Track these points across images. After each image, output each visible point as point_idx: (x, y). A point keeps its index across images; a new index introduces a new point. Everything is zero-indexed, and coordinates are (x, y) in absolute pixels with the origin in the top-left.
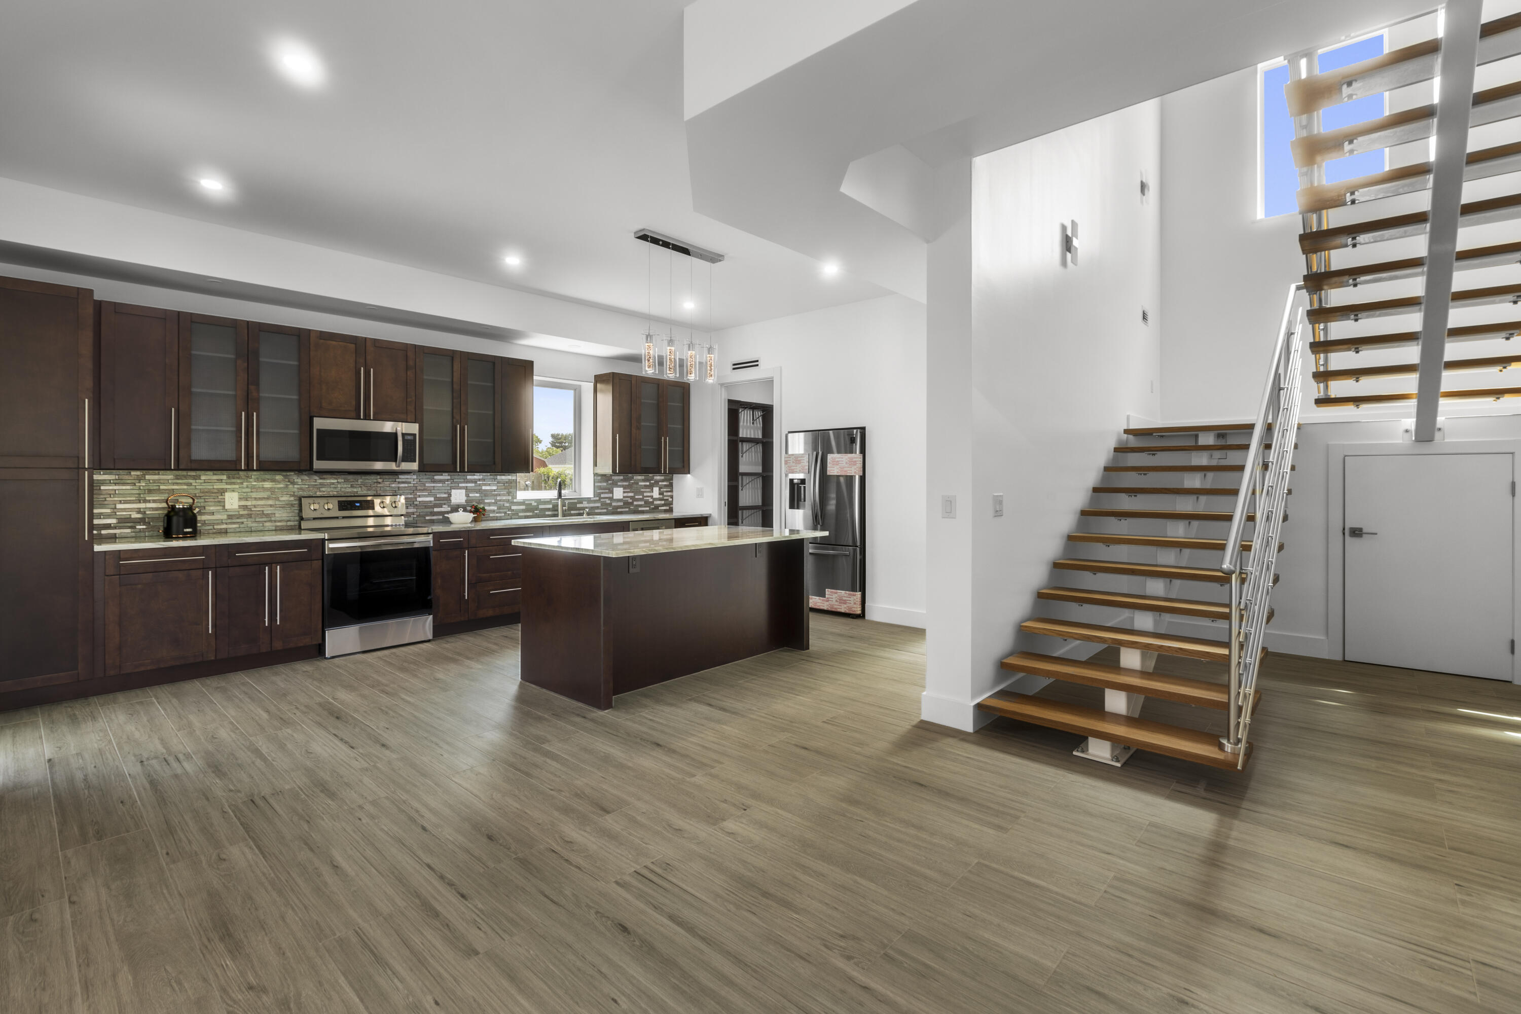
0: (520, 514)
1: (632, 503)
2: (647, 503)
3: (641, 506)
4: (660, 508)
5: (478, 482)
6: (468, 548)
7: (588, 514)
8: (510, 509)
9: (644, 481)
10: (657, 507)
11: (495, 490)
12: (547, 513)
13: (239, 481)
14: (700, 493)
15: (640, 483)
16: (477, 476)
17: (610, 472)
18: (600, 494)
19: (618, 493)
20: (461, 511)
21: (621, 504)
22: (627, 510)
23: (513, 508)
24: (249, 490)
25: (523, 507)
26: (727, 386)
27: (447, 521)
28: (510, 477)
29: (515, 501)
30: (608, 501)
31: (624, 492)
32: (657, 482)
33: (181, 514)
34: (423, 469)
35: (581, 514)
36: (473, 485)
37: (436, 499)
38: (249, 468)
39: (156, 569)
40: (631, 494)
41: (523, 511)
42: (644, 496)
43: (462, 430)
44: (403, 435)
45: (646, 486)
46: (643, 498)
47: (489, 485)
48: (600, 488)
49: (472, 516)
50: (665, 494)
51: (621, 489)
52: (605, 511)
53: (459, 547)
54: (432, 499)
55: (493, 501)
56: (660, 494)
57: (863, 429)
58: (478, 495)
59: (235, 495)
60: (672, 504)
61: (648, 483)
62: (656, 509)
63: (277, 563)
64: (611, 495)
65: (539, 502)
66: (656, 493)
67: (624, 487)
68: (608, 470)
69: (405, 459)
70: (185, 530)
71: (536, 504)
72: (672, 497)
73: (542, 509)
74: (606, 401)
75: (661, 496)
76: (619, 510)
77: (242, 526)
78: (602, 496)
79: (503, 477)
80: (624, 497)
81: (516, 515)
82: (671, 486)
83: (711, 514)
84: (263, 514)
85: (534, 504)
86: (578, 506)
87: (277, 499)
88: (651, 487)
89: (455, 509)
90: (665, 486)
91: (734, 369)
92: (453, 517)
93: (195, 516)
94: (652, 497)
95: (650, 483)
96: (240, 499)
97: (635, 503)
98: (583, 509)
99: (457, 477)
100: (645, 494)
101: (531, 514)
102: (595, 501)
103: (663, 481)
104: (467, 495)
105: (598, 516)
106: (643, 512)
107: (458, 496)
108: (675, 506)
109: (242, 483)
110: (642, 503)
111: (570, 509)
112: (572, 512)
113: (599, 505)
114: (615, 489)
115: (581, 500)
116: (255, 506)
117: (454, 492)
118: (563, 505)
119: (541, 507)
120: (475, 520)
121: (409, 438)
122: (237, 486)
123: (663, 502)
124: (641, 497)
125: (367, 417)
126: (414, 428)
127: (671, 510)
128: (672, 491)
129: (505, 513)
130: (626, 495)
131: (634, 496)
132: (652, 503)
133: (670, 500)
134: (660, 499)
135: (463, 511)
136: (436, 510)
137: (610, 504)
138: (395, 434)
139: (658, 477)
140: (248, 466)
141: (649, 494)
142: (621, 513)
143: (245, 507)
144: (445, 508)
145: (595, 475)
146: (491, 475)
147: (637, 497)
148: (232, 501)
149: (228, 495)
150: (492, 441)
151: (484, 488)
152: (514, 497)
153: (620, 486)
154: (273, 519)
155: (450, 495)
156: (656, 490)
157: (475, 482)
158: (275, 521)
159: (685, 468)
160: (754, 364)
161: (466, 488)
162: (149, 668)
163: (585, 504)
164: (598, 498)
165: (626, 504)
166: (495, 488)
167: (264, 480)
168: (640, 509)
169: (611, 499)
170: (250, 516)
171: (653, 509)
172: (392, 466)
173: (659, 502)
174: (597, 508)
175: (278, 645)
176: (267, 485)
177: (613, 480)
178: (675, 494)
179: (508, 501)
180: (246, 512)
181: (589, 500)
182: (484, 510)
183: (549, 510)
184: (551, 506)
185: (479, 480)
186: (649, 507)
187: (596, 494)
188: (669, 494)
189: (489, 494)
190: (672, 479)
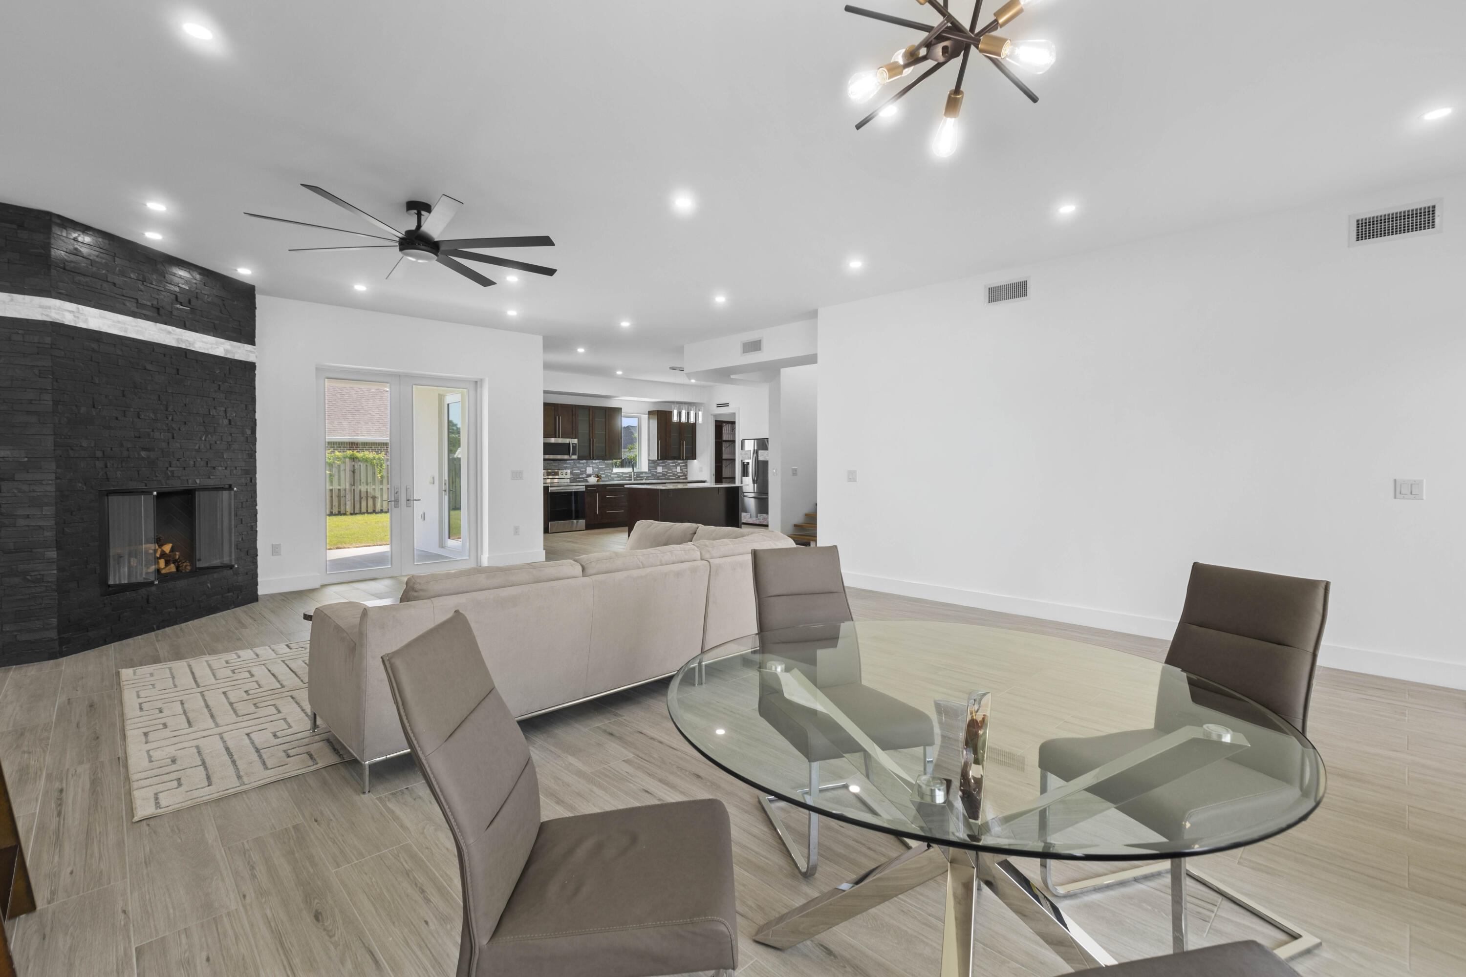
0: (615, 479)
1: (666, 475)
2: (674, 474)
4: (682, 481)
5: (599, 464)
6: (598, 492)
7: (646, 480)
9: (672, 463)
10: (679, 477)
11: (604, 468)
12: (627, 479)
14: (701, 470)
15: (671, 465)
16: (597, 461)
17: (656, 459)
18: (651, 470)
19: (660, 469)
21: (661, 475)
22: (664, 478)
23: (612, 476)
25: (616, 476)
26: (715, 416)
27: (587, 481)
28: (610, 462)
30: (655, 473)
32: (679, 464)
34: (580, 458)
35: (643, 480)
36: (597, 465)
37: (581, 471)
40: (666, 470)
41: (616, 477)
43: (593, 441)
44: (572, 444)
45: (673, 466)
46: (672, 472)
47: (602, 465)
48: (651, 467)
49: (597, 479)
50: (683, 472)
51: (661, 468)
52: (653, 478)
53: (594, 492)
54: (579, 471)
55: (605, 472)
56: (681, 470)
58: (598, 469)
60: (687, 478)
62: (680, 481)
65: (624, 474)
67: (663, 466)
68: (655, 458)
69: (573, 454)
72: (687, 472)
73: (624, 477)
74: (654, 424)
76: (660, 482)
78: (652, 471)
79: (608, 462)
80: (663, 473)
81: (613, 479)
82: (686, 466)
83: (706, 479)
85: (621, 474)
86: (641, 475)
88: (676, 466)
89: (590, 476)
90: (683, 467)
91: (718, 407)
92: (589, 479)
94: (676, 471)
95: (675, 464)
97: (668, 474)
98: (643, 477)
99: (590, 461)
100: (673, 470)
101: (619, 479)
102: (648, 473)
103: (682, 463)
104: (593, 470)
106: (672, 479)
107: (589, 470)
108: (688, 480)
110: (671, 474)
111: (637, 477)
112: (638, 478)
113: (650, 475)
114: (658, 468)
115: (642, 473)
117: (588, 468)
118: (634, 475)
119: (624, 476)
120: (598, 481)
121: (574, 445)
123: (682, 474)
125: (559, 437)
126: (575, 441)
127: (687, 482)
128: (687, 469)
129: (610, 478)
130: (663, 470)
131: (668, 470)
132: (677, 475)
133: (686, 475)
134: (681, 473)
135: (593, 477)
136: (581, 476)
137: (656, 475)
138: (569, 444)
139: (680, 461)
141: (675, 470)
142: (661, 479)
144: (584, 476)
145: (649, 460)
146: (604, 461)
150: (604, 445)
151: (600, 466)
152: (612, 471)
153: (661, 466)
155: (586, 470)
156: (679, 468)
157: (597, 463)
159: (693, 456)
160: (726, 405)
161: (592, 467)
163: (644, 475)
164: (650, 472)
165: (664, 475)
166: (604, 466)
168: (671, 477)
169: (656, 472)
171: (677, 477)
172: (566, 457)
173: (680, 474)
174: (650, 476)
177: (657, 462)
179: (609, 473)
181: (645, 473)
182: (601, 476)
183: (627, 477)
184: (628, 475)
187: (649, 470)
188: (686, 470)
189: (601, 469)
190: (687, 462)
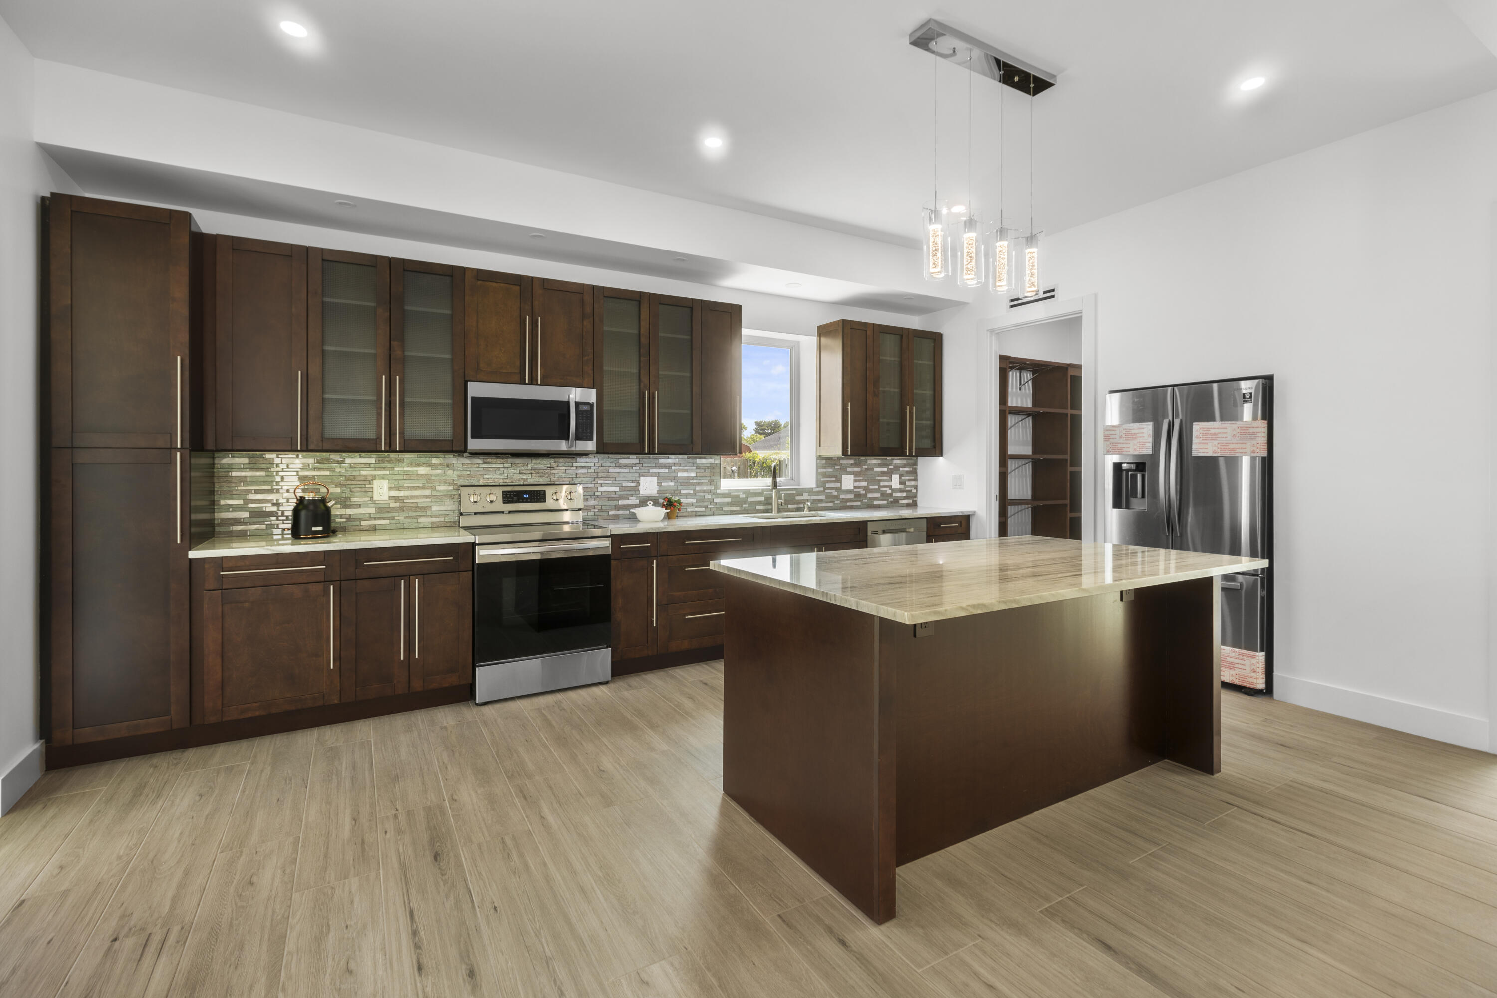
0: (725, 509)
1: (865, 495)
2: (884, 495)
3: (876, 499)
4: (900, 502)
5: (673, 467)
6: (657, 557)
7: (810, 509)
8: (712, 502)
9: (880, 465)
10: (897, 500)
11: (693, 478)
12: (758, 508)
13: (389, 465)
14: (958, 483)
15: (876, 469)
16: (672, 459)
17: (840, 453)
18: (825, 482)
19: (848, 482)
20: (650, 506)
21: (852, 496)
22: (859, 504)
23: (717, 500)
24: (401, 477)
25: (728, 500)
26: (998, 334)
27: (633, 518)
28: (712, 461)
29: (718, 491)
30: (835, 493)
31: (855, 481)
32: (897, 467)
33: (311, 507)
34: (603, 449)
35: (803, 509)
36: (667, 470)
37: (622, 489)
38: (391, 449)
39: (266, 582)
40: (864, 484)
41: (728, 505)
42: (880, 486)
43: (651, 400)
44: (577, 404)
45: (883, 473)
46: (879, 489)
47: (686, 471)
48: (825, 475)
49: (663, 511)
50: (907, 483)
51: (851, 477)
52: (831, 505)
53: (644, 555)
54: (617, 489)
55: (691, 492)
56: (901, 483)
57: (1270, 379)
58: (672, 484)
59: (385, 484)
60: (916, 496)
61: (885, 469)
62: (895, 503)
63: (416, 575)
64: (838, 485)
65: (749, 493)
66: (895, 482)
67: (856, 474)
68: (836, 450)
69: (578, 437)
70: (314, 529)
71: (744, 496)
72: (916, 487)
73: (751, 503)
74: (834, 362)
75: (902, 486)
76: (848, 504)
77: (393, 522)
78: (828, 485)
79: (704, 461)
80: (855, 487)
81: (719, 511)
82: (915, 472)
83: (974, 512)
84: (417, 508)
85: (742, 496)
86: (798, 498)
87: (433, 488)
88: (889, 473)
89: (643, 503)
90: (907, 472)
91: (1012, 306)
92: (641, 513)
93: (328, 510)
94: (890, 487)
95: (888, 468)
96: (390, 488)
97: (869, 495)
98: (804, 502)
99: (648, 460)
100: (882, 484)
101: (738, 508)
102: (818, 493)
103: (904, 466)
104: (659, 484)
105: (823, 513)
106: (879, 507)
107: (649, 486)
108: (919, 499)
109: (393, 468)
110: (878, 495)
111: (787, 502)
112: (790, 506)
113: (823, 497)
114: (844, 477)
115: (800, 492)
116: (408, 497)
117: (643, 480)
118: (779, 498)
119: (751, 499)
120: (668, 517)
121: (585, 408)
122: (387, 472)
123: (904, 494)
124: (876, 487)
125: (533, 382)
126: (591, 396)
127: (914, 505)
128: (916, 479)
129: (706, 507)
130: (857, 484)
131: (868, 486)
132: (891, 495)
133: (914, 491)
134: (901, 490)
135: (652, 505)
136: (621, 503)
137: (837, 497)
138: (568, 403)
139: (897, 461)
140: (390, 446)
141: (886, 483)
142: (851, 508)
143: (396, 499)
144: (633, 501)
145: (820, 457)
146: (688, 458)
147: (871, 487)
148: (382, 490)
149: (376, 483)
150: (688, 412)
151: (680, 474)
152: (717, 486)
153: (851, 473)
154: (429, 513)
155: (638, 483)
156: (896, 477)
157: (669, 466)
158: (431, 517)
159: (934, 447)
160: (1047, 295)
161: (658, 475)
162: (258, 713)
163: (806, 497)
164: (821, 489)
165: (858, 496)
166: (693, 474)
167: (418, 465)
168: (875, 503)
169: (839, 489)
170: (401, 509)
171: (892, 502)
172: (563, 445)
173: (898, 494)
174: (821, 501)
175: (417, 685)
176: (422, 470)
177: (841, 465)
178: (919, 483)
179: (710, 492)
180: (397, 505)
181: (810, 491)
182: (680, 504)
183: (760, 503)
184: (762, 499)
185: (675, 464)
186: (887, 500)
187: (820, 483)
188: (913, 483)
189: (687, 482)
190: (916, 464)
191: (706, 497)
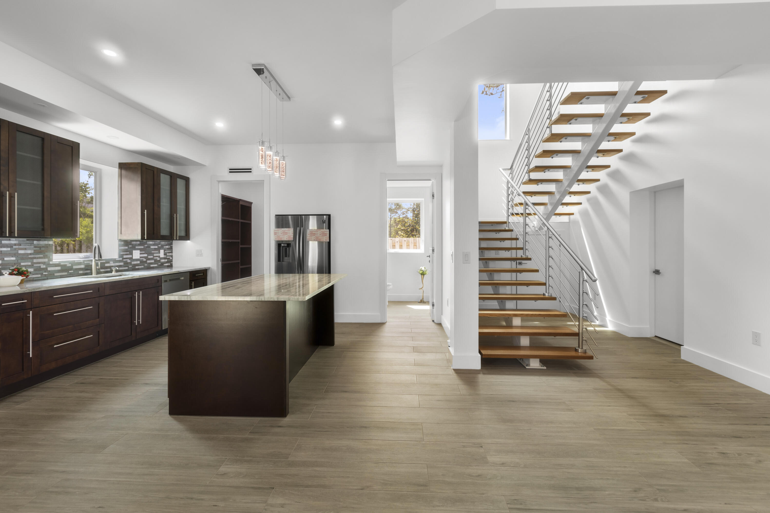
0: (56, 274)
1: (146, 262)
2: (156, 262)
3: (152, 263)
4: (164, 265)
5: (14, 247)
6: (30, 310)
7: (117, 271)
8: (46, 269)
9: (154, 245)
10: (162, 264)
11: (31, 254)
12: (81, 272)
14: (199, 254)
15: (152, 247)
17: (140, 238)
18: (123, 255)
19: (136, 254)
20: (6, 275)
21: (139, 262)
22: (143, 267)
23: (49, 269)
25: (59, 268)
28: (46, 242)
29: (51, 263)
30: (129, 261)
31: (141, 254)
32: (162, 246)
35: (111, 272)
36: (9, 249)
40: (146, 255)
41: (59, 271)
42: (154, 257)
43: (12, 197)
45: (155, 249)
46: (153, 258)
47: (25, 249)
48: (123, 250)
49: (18, 278)
50: (168, 254)
51: (139, 252)
52: (127, 268)
53: (22, 308)
55: (30, 264)
56: (165, 254)
57: (329, 216)
58: (14, 259)
60: (172, 261)
61: (157, 247)
62: (161, 266)
64: (130, 256)
65: (73, 263)
66: (162, 254)
67: (141, 250)
68: (136, 237)
71: (70, 265)
72: (172, 256)
73: (76, 269)
75: (165, 256)
76: (137, 267)
78: (125, 257)
79: (40, 242)
80: (141, 257)
81: (52, 276)
82: (171, 248)
83: (210, 267)
85: (69, 265)
86: (107, 265)
88: (159, 249)
90: (168, 248)
91: (230, 172)
94: (159, 257)
95: (158, 247)
97: (148, 262)
98: (110, 267)
100: (155, 255)
101: (66, 273)
102: (120, 261)
103: (165, 245)
105: (127, 273)
106: (153, 268)
108: (174, 263)
110: (153, 261)
111: (102, 268)
112: (103, 270)
113: (122, 264)
114: (134, 251)
115: (109, 261)
118: (96, 265)
119: (75, 267)
120: (23, 283)
123: (166, 260)
124: (152, 257)
127: (171, 266)
128: (172, 252)
129: (42, 274)
131: (148, 255)
132: (160, 261)
133: (171, 258)
134: (164, 258)
135: (8, 275)
137: (130, 263)
139: (163, 243)
141: (157, 255)
142: (138, 270)
145: (120, 240)
146: (27, 240)
147: (149, 257)
150: (39, 208)
151: (21, 252)
152: (50, 260)
153: (137, 249)
156: (162, 251)
157: (11, 246)
159: (185, 235)
160: (248, 170)
163: (112, 264)
164: (121, 259)
165: (142, 262)
166: (29, 252)
168: (152, 266)
169: (131, 259)
171: (160, 265)
173: (163, 261)
174: (120, 266)
177: (132, 245)
178: (174, 254)
179: (44, 263)
181: (115, 261)
182: (28, 272)
183: (81, 269)
184: (84, 266)
185: (15, 245)
186: (157, 264)
187: (121, 256)
188: (170, 254)
189: (25, 257)
190: (172, 244)
191: (42, 267)
